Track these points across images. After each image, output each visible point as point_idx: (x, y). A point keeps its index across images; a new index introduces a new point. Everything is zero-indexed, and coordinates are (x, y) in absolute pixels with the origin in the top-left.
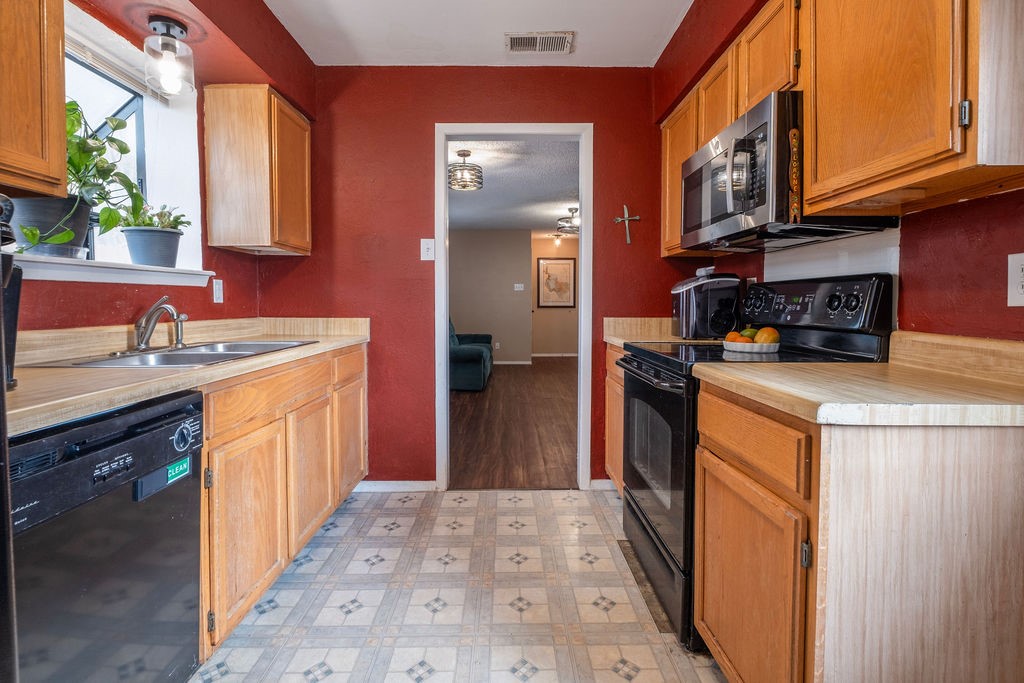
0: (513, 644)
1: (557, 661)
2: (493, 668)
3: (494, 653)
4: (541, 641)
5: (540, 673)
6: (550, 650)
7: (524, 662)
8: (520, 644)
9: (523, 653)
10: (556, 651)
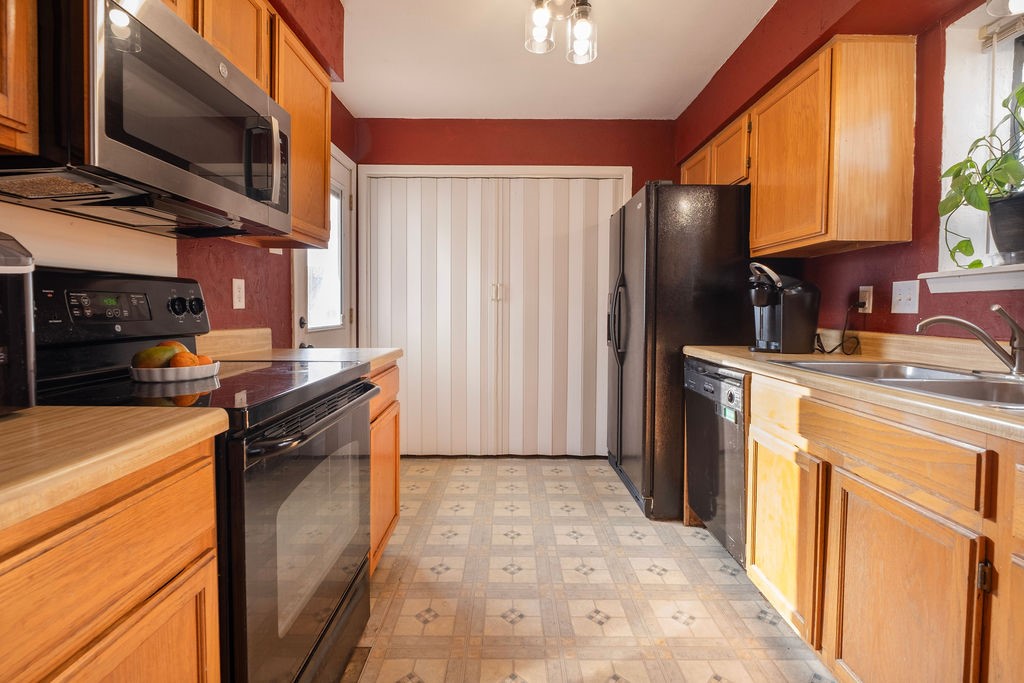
0: (522, 638)
1: (483, 621)
2: (540, 619)
3: (540, 629)
4: (494, 640)
5: (499, 613)
6: (488, 632)
7: (512, 622)
8: (516, 637)
9: (513, 629)
10: (482, 631)
